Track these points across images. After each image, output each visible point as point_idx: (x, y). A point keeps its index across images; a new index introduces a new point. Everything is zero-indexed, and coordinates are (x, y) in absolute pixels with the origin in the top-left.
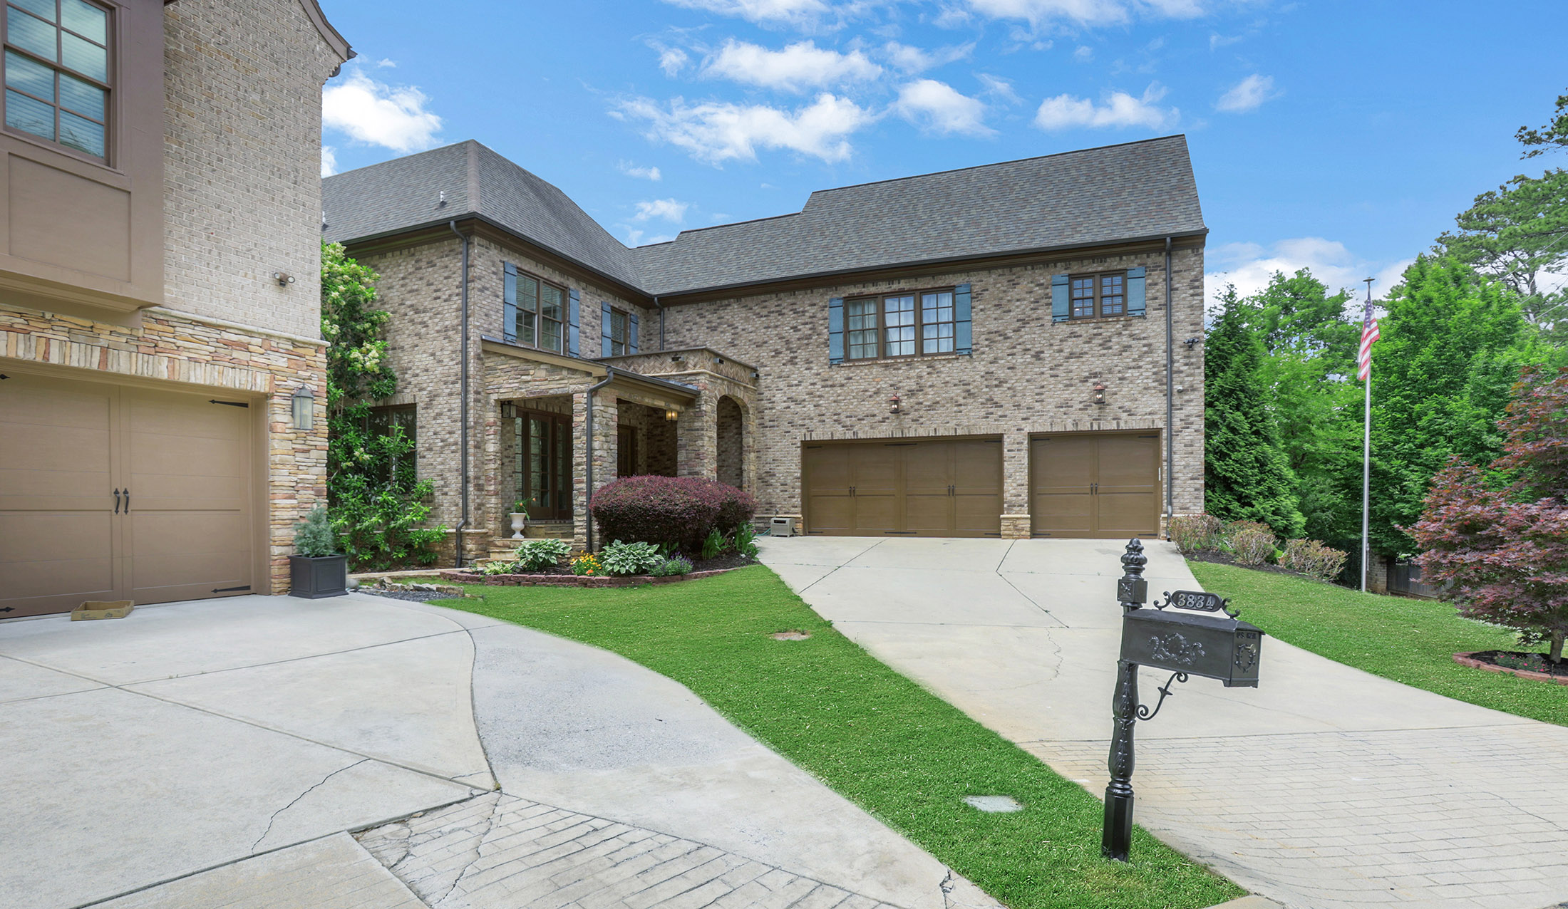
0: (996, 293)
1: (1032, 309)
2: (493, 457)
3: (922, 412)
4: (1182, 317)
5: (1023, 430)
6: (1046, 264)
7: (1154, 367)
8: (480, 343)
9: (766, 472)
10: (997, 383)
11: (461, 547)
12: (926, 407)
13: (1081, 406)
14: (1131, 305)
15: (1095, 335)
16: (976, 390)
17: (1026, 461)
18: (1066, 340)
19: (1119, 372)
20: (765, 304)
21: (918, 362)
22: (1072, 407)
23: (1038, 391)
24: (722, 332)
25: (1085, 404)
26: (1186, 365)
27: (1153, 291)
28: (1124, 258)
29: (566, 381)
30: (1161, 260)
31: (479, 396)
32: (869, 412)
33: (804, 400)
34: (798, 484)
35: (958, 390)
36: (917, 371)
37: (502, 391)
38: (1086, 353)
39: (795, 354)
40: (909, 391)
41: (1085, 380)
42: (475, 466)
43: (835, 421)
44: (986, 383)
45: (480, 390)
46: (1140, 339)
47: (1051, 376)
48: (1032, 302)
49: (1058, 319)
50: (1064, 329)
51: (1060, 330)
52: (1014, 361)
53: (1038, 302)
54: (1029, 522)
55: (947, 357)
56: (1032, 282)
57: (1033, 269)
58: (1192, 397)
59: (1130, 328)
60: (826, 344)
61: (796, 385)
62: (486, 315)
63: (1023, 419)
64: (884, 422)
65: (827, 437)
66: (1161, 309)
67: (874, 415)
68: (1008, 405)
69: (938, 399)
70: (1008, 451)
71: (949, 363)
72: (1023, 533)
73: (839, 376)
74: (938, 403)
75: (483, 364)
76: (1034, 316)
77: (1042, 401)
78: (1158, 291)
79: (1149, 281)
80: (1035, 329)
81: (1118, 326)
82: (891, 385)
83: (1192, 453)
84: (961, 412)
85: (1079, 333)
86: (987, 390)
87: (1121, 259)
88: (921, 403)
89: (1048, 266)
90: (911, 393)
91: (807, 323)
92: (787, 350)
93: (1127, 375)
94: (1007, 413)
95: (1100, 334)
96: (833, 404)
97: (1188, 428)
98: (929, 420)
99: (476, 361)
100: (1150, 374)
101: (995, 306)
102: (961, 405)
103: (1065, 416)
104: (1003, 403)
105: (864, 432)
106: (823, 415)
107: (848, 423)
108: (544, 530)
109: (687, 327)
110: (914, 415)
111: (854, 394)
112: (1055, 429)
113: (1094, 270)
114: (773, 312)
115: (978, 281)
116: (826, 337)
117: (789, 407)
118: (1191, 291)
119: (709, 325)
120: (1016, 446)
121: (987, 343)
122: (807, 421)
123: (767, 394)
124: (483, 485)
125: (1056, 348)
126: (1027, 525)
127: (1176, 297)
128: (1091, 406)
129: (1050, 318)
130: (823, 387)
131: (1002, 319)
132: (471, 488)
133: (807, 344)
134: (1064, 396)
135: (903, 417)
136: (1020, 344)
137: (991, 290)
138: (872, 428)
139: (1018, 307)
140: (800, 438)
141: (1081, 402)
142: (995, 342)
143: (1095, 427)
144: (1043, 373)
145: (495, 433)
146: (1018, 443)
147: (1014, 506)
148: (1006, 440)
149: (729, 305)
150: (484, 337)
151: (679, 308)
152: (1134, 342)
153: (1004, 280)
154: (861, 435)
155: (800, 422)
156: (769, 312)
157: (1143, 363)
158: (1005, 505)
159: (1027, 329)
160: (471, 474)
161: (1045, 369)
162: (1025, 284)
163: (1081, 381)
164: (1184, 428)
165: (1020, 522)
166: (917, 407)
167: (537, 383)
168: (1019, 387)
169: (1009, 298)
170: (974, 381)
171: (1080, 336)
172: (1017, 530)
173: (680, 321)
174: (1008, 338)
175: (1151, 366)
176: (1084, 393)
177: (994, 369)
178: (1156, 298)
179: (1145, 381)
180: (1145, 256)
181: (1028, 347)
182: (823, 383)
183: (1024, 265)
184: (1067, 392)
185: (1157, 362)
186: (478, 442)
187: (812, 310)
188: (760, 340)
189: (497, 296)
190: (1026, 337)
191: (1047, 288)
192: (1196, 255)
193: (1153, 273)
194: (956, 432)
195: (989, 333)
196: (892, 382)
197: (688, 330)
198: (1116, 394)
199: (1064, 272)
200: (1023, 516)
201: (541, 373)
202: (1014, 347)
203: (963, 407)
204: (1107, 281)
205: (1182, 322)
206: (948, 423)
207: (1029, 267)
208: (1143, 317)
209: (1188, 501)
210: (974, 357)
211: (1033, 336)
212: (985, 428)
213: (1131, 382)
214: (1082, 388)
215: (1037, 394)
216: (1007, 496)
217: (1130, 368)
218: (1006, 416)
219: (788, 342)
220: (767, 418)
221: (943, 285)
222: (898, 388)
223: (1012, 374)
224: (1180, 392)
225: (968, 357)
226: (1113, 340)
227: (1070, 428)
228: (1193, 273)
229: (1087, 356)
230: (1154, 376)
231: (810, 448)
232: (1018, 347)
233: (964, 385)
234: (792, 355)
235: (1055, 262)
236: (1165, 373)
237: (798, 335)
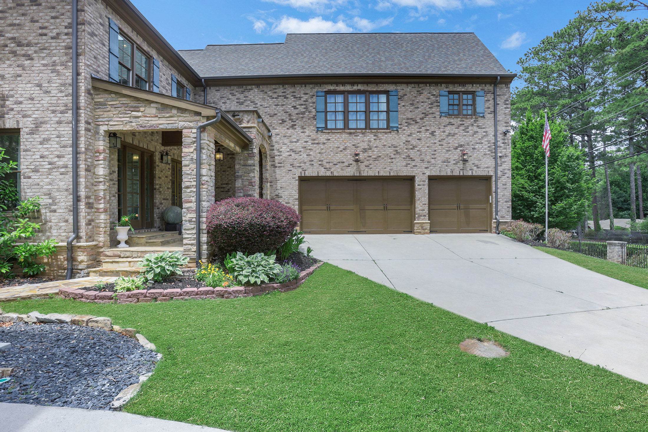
0: (411, 97)
1: (429, 108)
2: (102, 180)
3: (371, 162)
4: (501, 119)
5: (425, 174)
6: (437, 84)
7: (488, 143)
8: (90, 80)
9: (276, 195)
10: (412, 147)
11: (72, 259)
12: (373, 159)
13: (454, 162)
14: (478, 110)
15: (461, 124)
16: (401, 151)
17: (427, 191)
18: (447, 126)
19: (472, 145)
20: (275, 91)
21: (369, 132)
22: (450, 162)
23: (433, 153)
24: (247, 106)
25: (456, 161)
26: (503, 143)
27: (488, 104)
28: (474, 85)
29: (175, 119)
30: (491, 88)
31: (89, 126)
32: (340, 161)
33: (300, 151)
34: (297, 203)
35: (391, 150)
36: (368, 137)
37: (111, 123)
38: (457, 134)
39: (295, 123)
40: (364, 149)
41: (456, 148)
42: (86, 187)
43: (320, 165)
44: (406, 147)
45: (90, 121)
46: (481, 128)
47: (440, 145)
48: (430, 104)
49: (443, 115)
50: (445, 120)
51: (443, 121)
52: (421, 136)
53: (432, 104)
54: (429, 225)
55: (385, 131)
56: (429, 93)
57: (430, 86)
58: (506, 160)
59: (477, 122)
60: (314, 118)
61: (295, 142)
62: (95, 58)
63: (426, 168)
64: (349, 166)
65: (315, 174)
66: (491, 114)
67: (343, 162)
68: (418, 160)
69: (380, 155)
70: (418, 185)
71: (386, 134)
72: (426, 231)
73: (323, 137)
74: (380, 157)
75: (93, 99)
76: (431, 112)
77: (435, 158)
78: (490, 104)
79: (486, 99)
80: (431, 119)
81: (472, 121)
82: (353, 145)
83: (506, 189)
84: (392, 162)
85: (453, 123)
86: (407, 151)
87: (473, 86)
88: (371, 157)
89: (437, 85)
90: (365, 150)
91: (302, 105)
92: (289, 120)
93: (476, 147)
94: (417, 164)
95: (463, 124)
96: (318, 155)
97: (504, 176)
98: (375, 166)
99: (87, 95)
100: (487, 147)
101: (411, 104)
102: (392, 159)
103: (447, 167)
104: (415, 158)
105: (338, 172)
106: (312, 161)
107: (328, 166)
108: (144, 239)
109: (223, 101)
110: (366, 163)
111: (331, 149)
112: (442, 174)
113: (460, 90)
114: (280, 96)
115: (402, 89)
116: (314, 114)
117: (291, 155)
118: (505, 106)
119: (238, 101)
120: (422, 183)
121: (406, 124)
122: (302, 165)
123: (276, 146)
124: (93, 203)
125: (442, 130)
126: (428, 226)
127: (499, 108)
128: (459, 162)
129: (438, 113)
130: (312, 144)
131: (414, 112)
132: (82, 206)
133: (302, 117)
134: (446, 156)
135: (360, 164)
136: (423, 126)
137: (408, 95)
138: (342, 170)
139: (422, 106)
140: (298, 174)
141: (454, 160)
142: (410, 124)
143: (461, 174)
144: (435, 143)
145: (104, 160)
146: (423, 181)
147: (421, 216)
148: (417, 179)
149: (252, 89)
150: (93, 76)
151: (217, 88)
152: (479, 130)
153: (415, 91)
154: (336, 174)
155: (298, 165)
156: (278, 96)
157: (483, 141)
158: (417, 216)
159: (427, 119)
160: (82, 193)
161: (436, 141)
162: (426, 94)
163: (454, 149)
164: (502, 176)
165: (425, 225)
166: (368, 158)
167: (147, 119)
168: (423, 150)
169: (418, 101)
170: (400, 145)
171: (454, 124)
172: (424, 229)
173: (218, 97)
174: (417, 123)
175: (487, 143)
176: (456, 155)
177: (410, 139)
178: (489, 108)
179: (485, 150)
180: (484, 85)
181: (428, 128)
182: (312, 142)
183: (426, 83)
184: (448, 154)
185: (490, 141)
186: (88, 166)
187: (305, 97)
188: (272, 113)
189: (104, 45)
190: (427, 123)
191: (437, 97)
192: (507, 88)
193: (488, 95)
194: (390, 174)
195: (408, 119)
196: (354, 143)
197: (223, 103)
198: (471, 157)
199: (445, 89)
200: (424, 221)
201: (152, 110)
202: (421, 128)
203: (393, 160)
204: (465, 96)
205: (501, 121)
206: (386, 168)
207: (428, 85)
208: (483, 117)
209: (504, 213)
210: (400, 132)
211: (430, 122)
212: (405, 172)
213: (478, 151)
214: (455, 152)
215: (433, 155)
216: (417, 210)
217: (477, 143)
218: (416, 166)
219: (290, 115)
220: (276, 161)
221: (382, 90)
222: (357, 147)
223: (420, 143)
224: (500, 157)
225: (396, 132)
226: (470, 128)
227: (449, 174)
228: (505, 97)
229: (457, 135)
230: (488, 148)
231: (303, 180)
232: (423, 128)
233: (394, 147)
234: (293, 123)
235: (441, 83)
236: (494, 147)
237: (296, 111)
